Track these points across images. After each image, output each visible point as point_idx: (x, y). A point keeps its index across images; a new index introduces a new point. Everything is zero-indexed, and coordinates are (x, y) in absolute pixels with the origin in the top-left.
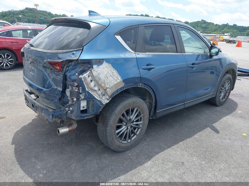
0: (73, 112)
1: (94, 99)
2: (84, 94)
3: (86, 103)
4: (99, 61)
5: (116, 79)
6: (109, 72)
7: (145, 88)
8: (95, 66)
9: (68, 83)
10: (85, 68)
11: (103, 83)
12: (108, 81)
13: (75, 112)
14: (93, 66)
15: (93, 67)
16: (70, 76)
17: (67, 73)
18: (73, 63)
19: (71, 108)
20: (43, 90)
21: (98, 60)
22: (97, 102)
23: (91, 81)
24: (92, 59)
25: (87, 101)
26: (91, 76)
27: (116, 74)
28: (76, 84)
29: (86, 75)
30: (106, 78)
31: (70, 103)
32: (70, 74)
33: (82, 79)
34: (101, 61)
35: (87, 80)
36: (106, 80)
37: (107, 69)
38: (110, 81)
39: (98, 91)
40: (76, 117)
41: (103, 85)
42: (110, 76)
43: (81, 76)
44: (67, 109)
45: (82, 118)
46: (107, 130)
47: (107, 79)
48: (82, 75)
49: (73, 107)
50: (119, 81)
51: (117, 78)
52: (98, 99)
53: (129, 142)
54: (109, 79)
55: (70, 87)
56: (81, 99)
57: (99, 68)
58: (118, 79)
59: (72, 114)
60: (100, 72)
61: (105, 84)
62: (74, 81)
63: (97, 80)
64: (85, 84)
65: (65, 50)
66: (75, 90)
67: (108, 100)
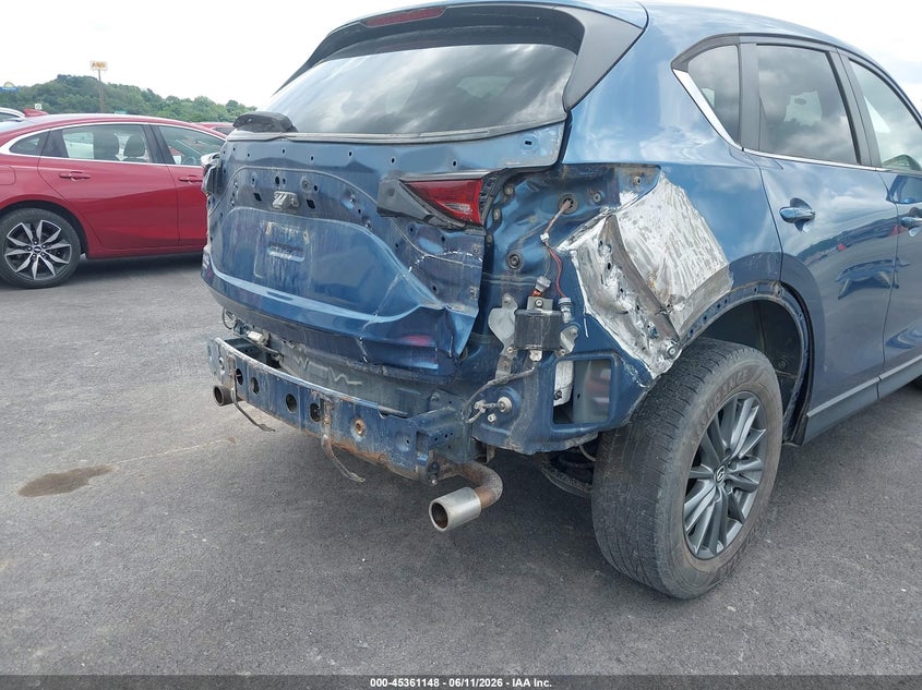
0: (517, 416)
1: (613, 355)
2: (574, 330)
3: (570, 372)
4: (642, 170)
5: (707, 256)
6: (684, 225)
7: (788, 305)
8: (626, 198)
9: (500, 279)
10: (573, 209)
11: (659, 274)
12: (680, 268)
13: (527, 415)
14: (621, 195)
15: (617, 202)
16: (513, 245)
17: (497, 233)
18: (522, 187)
19: (505, 401)
20: (365, 322)
21: (636, 170)
22: (627, 367)
23: (609, 266)
24: (619, 164)
25: (575, 363)
26: (609, 246)
27: (706, 235)
28: (543, 282)
29: (589, 237)
30: (673, 251)
31: (502, 374)
32: (511, 239)
33: (569, 257)
34: (648, 172)
35: (594, 264)
36: (670, 263)
37: (671, 209)
38: (687, 264)
39: (633, 315)
40: (530, 441)
41: (657, 286)
42: (683, 241)
43: (564, 246)
44: (480, 405)
45: (555, 447)
46: (657, 501)
47: (675, 256)
48: (572, 240)
49: (513, 393)
50: (718, 268)
51: (710, 251)
52: (630, 353)
53: (718, 551)
54: (684, 256)
55: (508, 298)
56: (563, 353)
57: (643, 203)
58: (714, 258)
59: (507, 429)
60: (649, 225)
61: (666, 281)
62: (531, 269)
63: (637, 260)
64: (581, 283)
65: (486, 129)
66: (543, 312)
67: (668, 356)
